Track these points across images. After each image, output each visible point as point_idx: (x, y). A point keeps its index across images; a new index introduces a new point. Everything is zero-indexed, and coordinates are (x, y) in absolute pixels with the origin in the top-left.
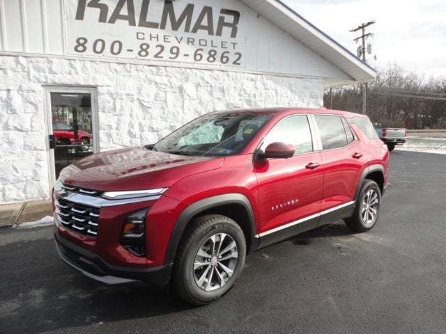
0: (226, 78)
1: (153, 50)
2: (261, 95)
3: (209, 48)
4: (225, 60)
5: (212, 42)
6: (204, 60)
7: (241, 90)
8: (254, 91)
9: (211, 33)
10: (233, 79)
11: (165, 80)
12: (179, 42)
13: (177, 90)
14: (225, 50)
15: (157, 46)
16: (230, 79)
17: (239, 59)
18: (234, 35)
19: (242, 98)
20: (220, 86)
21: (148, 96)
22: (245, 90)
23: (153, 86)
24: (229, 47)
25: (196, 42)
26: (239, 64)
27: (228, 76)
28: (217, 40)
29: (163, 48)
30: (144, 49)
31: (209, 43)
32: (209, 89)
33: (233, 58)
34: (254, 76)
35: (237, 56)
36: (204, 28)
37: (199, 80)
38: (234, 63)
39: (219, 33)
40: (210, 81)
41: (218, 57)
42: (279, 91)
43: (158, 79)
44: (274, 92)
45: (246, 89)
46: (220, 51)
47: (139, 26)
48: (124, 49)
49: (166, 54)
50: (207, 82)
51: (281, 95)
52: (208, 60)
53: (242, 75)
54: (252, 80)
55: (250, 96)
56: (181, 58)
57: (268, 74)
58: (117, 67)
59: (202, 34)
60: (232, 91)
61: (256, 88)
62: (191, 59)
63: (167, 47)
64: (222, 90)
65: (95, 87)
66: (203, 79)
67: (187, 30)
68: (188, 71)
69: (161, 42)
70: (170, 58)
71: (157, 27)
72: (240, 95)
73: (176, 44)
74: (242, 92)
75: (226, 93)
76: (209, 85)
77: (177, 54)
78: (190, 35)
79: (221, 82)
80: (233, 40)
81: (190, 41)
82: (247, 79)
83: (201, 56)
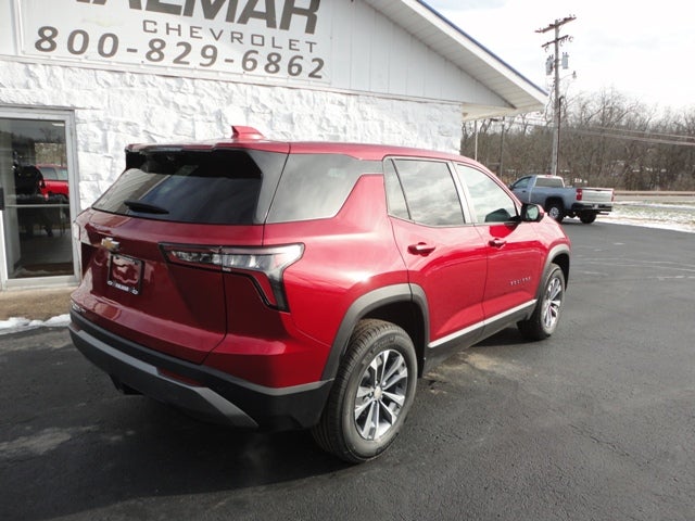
0: (297, 100)
1: (172, 51)
2: (356, 128)
3: (268, 49)
4: (294, 68)
5: (273, 39)
6: (260, 69)
7: (321, 120)
8: (343, 122)
9: (271, 24)
10: (308, 101)
11: (192, 101)
12: (217, 39)
13: (213, 118)
14: (296, 53)
15: (179, 44)
16: (304, 102)
17: (318, 69)
18: (310, 28)
20: (287, 113)
21: (163, 127)
22: (328, 120)
23: (172, 111)
24: (304, 50)
25: (247, 39)
26: (320, 77)
27: (300, 96)
28: (282, 37)
29: (188, 47)
30: (156, 49)
31: (268, 42)
32: (268, 117)
33: (308, 67)
34: (344, 98)
35: (317, 64)
36: (259, 15)
37: (250, 102)
38: (311, 75)
39: (285, 25)
40: (269, 105)
41: (283, 64)
42: (386, 123)
43: (180, 99)
44: (377, 124)
45: (330, 118)
46: (287, 54)
47: (147, 9)
48: (122, 47)
49: (195, 58)
50: (264, 106)
51: (390, 129)
52: (267, 68)
53: (323, 95)
54: (341, 104)
55: (336, 129)
56: (219, 64)
57: (369, 94)
58: (110, 77)
59: (257, 25)
60: (306, 122)
61: (348, 116)
62: (237, 66)
63: (197, 46)
64: (290, 120)
65: (71, 110)
66: (257, 100)
67: (230, 18)
68: (232, 86)
69: (186, 37)
70: (201, 65)
71: (179, 13)
72: (321, 128)
73: (212, 42)
74: (324, 125)
75: (296, 125)
76: (267, 111)
77: (214, 58)
78: (236, 26)
79: (289, 106)
80: (310, 37)
81: (236, 37)
82: (333, 103)
83: (255, 62)
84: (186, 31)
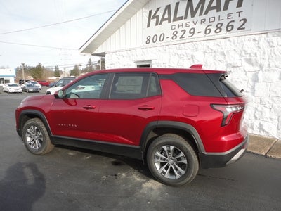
0: (228, 43)
1: (179, 35)
2: (264, 53)
3: (217, 21)
4: (230, 27)
5: (219, 17)
6: (212, 33)
7: (241, 51)
9: (219, 10)
10: (234, 43)
11: (183, 52)
12: (195, 24)
13: (190, 58)
14: (231, 20)
15: (182, 31)
16: (232, 44)
17: (243, 24)
18: (239, 5)
19: (243, 58)
20: (222, 50)
22: (245, 51)
23: (176, 57)
24: (235, 17)
25: (207, 21)
26: (244, 28)
27: (230, 41)
28: (223, 14)
29: (185, 31)
30: (175, 35)
31: (217, 19)
32: (214, 54)
33: (237, 25)
34: (257, 37)
35: (243, 22)
36: (213, 8)
37: (206, 48)
38: (239, 29)
39: (226, 8)
40: (214, 48)
41: (224, 28)
46: (226, 22)
47: (173, 21)
48: (165, 37)
50: (212, 49)
52: (215, 31)
54: (255, 40)
55: (250, 55)
56: (196, 35)
59: (213, 13)
60: (232, 53)
61: (259, 47)
62: (203, 34)
64: (223, 54)
66: (208, 47)
67: (201, 14)
68: (198, 43)
69: (184, 28)
70: (189, 37)
71: (182, 19)
72: (241, 56)
73: (193, 26)
74: (243, 53)
75: (226, 56)
76: (213, 51)
77: (194, 33)
78: (203, 17)
79: (223, 47)
80: (239, 9)
81: (203, 21)
82: (249, 41)
83: (210, 30)
84: (184, 25)
